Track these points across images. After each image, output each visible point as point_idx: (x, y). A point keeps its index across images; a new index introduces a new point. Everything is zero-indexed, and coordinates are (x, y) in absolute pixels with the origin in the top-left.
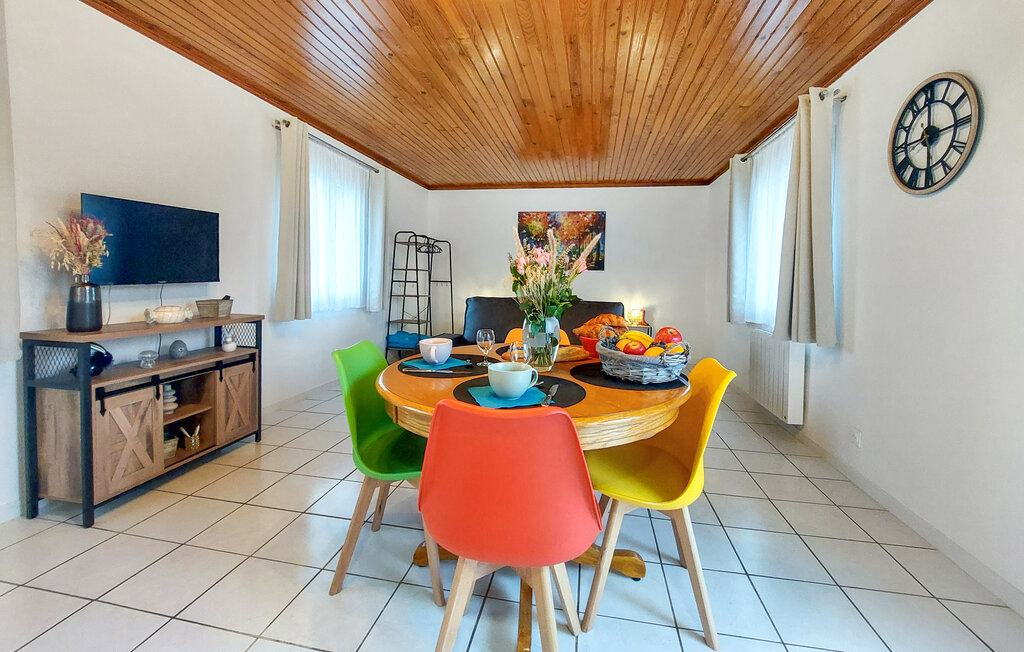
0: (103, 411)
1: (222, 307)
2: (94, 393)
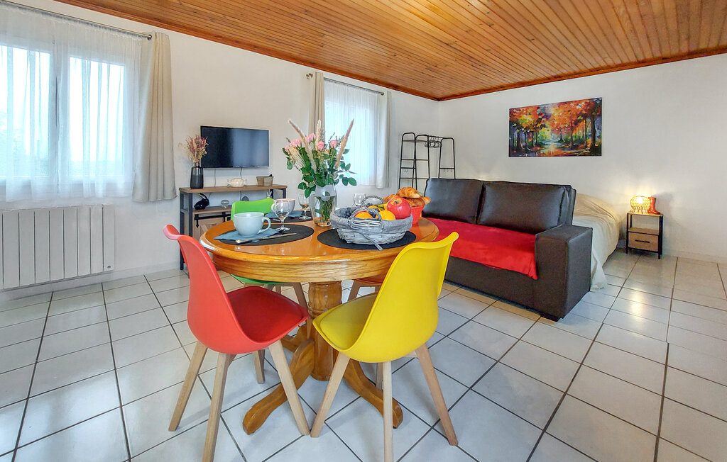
0: (197, 226)
1: (266, 181)
2: (194, 217)
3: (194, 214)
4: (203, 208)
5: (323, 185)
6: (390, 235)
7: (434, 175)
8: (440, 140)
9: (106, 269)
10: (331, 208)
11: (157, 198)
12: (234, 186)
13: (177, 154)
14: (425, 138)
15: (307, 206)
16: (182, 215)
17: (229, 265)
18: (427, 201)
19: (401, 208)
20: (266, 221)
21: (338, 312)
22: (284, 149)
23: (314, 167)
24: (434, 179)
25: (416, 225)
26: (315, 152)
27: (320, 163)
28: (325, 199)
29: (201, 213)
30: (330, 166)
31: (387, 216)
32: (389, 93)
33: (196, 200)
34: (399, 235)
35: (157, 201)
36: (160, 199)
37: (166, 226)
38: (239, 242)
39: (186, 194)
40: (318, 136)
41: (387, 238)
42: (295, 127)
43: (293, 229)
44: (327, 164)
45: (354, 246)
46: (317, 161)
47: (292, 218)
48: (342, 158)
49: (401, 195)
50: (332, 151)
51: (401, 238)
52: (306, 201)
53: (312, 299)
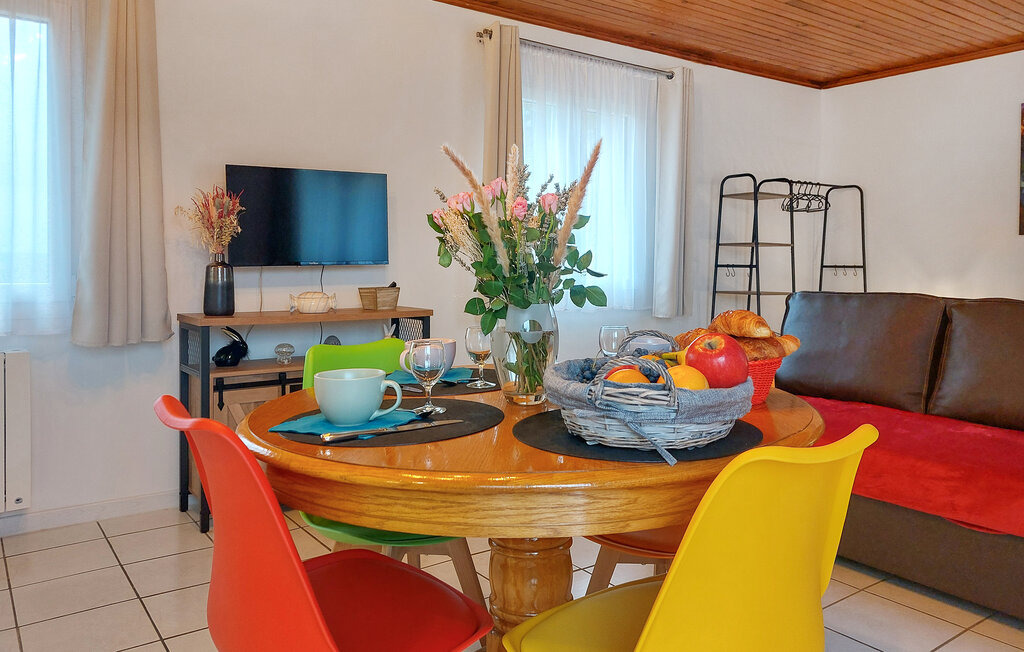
0: (221, 405)
1: (382, 297)
2: (212, 384)
3: (213, 376)
4: (234, 363)
5: (525, 304)
6: (694, 428)
7: (807, 282)
8: (823, 191)
9: (12, 506)
10: (545, 360)
11: (127, 339)
12: (306, 310)
13: (172, 232)
14: (784, 188)
15: (487, 356)
16: (185, 379)
17: (305, 493)
18: (791, 347)
19: (722, 360)
20: (390, 391)
21: (562, 621)
22: (431, 218)
23: (503, 260)
24: (806, 295)
25: (760, 404)
26: (506, 225)
27: (519, 250)
28: (529, 336)
29: (229, 375)
30: (541, 258)
31: (687, 380)
32: (687, 73)
33: (217, 344)
34: (718, 429)
35: (127, 345)
36: (133, 340)
37: (160, 398)
38: (327, 438)
39: (195, 328)
40: (511, 184)
41: (688, 434)
42: (456, 162)
43: (454, 409)
44: (534, 252)
45: (605, 453)
46: (512, 246)
47: (451, 385)
48: (572, 239)
49: (721, 328)
50: (547, 221)
51: (723, 435)
52: (482, 343)
53: (498, 587)
